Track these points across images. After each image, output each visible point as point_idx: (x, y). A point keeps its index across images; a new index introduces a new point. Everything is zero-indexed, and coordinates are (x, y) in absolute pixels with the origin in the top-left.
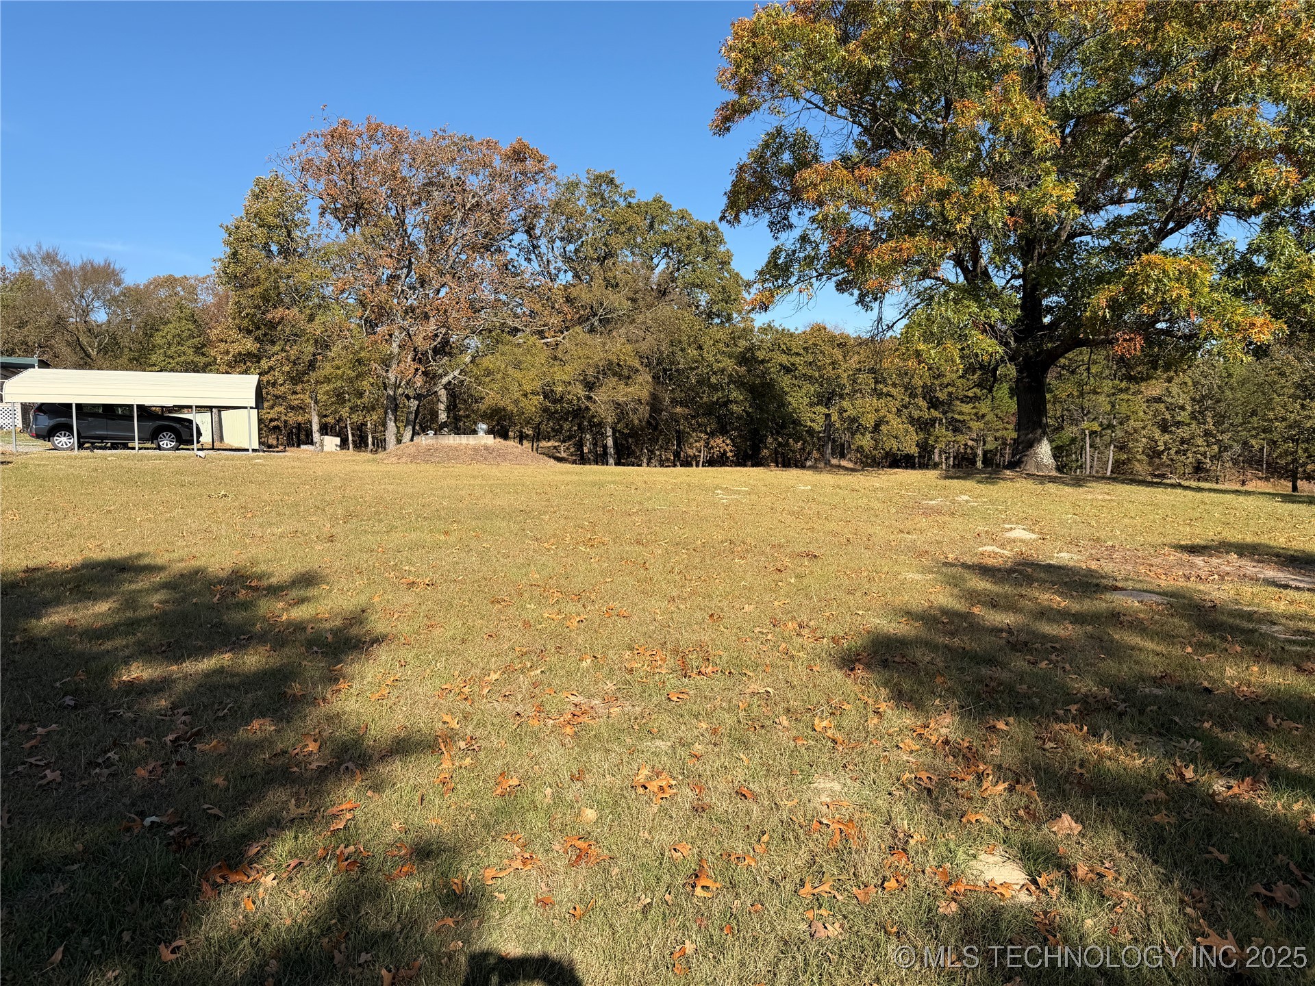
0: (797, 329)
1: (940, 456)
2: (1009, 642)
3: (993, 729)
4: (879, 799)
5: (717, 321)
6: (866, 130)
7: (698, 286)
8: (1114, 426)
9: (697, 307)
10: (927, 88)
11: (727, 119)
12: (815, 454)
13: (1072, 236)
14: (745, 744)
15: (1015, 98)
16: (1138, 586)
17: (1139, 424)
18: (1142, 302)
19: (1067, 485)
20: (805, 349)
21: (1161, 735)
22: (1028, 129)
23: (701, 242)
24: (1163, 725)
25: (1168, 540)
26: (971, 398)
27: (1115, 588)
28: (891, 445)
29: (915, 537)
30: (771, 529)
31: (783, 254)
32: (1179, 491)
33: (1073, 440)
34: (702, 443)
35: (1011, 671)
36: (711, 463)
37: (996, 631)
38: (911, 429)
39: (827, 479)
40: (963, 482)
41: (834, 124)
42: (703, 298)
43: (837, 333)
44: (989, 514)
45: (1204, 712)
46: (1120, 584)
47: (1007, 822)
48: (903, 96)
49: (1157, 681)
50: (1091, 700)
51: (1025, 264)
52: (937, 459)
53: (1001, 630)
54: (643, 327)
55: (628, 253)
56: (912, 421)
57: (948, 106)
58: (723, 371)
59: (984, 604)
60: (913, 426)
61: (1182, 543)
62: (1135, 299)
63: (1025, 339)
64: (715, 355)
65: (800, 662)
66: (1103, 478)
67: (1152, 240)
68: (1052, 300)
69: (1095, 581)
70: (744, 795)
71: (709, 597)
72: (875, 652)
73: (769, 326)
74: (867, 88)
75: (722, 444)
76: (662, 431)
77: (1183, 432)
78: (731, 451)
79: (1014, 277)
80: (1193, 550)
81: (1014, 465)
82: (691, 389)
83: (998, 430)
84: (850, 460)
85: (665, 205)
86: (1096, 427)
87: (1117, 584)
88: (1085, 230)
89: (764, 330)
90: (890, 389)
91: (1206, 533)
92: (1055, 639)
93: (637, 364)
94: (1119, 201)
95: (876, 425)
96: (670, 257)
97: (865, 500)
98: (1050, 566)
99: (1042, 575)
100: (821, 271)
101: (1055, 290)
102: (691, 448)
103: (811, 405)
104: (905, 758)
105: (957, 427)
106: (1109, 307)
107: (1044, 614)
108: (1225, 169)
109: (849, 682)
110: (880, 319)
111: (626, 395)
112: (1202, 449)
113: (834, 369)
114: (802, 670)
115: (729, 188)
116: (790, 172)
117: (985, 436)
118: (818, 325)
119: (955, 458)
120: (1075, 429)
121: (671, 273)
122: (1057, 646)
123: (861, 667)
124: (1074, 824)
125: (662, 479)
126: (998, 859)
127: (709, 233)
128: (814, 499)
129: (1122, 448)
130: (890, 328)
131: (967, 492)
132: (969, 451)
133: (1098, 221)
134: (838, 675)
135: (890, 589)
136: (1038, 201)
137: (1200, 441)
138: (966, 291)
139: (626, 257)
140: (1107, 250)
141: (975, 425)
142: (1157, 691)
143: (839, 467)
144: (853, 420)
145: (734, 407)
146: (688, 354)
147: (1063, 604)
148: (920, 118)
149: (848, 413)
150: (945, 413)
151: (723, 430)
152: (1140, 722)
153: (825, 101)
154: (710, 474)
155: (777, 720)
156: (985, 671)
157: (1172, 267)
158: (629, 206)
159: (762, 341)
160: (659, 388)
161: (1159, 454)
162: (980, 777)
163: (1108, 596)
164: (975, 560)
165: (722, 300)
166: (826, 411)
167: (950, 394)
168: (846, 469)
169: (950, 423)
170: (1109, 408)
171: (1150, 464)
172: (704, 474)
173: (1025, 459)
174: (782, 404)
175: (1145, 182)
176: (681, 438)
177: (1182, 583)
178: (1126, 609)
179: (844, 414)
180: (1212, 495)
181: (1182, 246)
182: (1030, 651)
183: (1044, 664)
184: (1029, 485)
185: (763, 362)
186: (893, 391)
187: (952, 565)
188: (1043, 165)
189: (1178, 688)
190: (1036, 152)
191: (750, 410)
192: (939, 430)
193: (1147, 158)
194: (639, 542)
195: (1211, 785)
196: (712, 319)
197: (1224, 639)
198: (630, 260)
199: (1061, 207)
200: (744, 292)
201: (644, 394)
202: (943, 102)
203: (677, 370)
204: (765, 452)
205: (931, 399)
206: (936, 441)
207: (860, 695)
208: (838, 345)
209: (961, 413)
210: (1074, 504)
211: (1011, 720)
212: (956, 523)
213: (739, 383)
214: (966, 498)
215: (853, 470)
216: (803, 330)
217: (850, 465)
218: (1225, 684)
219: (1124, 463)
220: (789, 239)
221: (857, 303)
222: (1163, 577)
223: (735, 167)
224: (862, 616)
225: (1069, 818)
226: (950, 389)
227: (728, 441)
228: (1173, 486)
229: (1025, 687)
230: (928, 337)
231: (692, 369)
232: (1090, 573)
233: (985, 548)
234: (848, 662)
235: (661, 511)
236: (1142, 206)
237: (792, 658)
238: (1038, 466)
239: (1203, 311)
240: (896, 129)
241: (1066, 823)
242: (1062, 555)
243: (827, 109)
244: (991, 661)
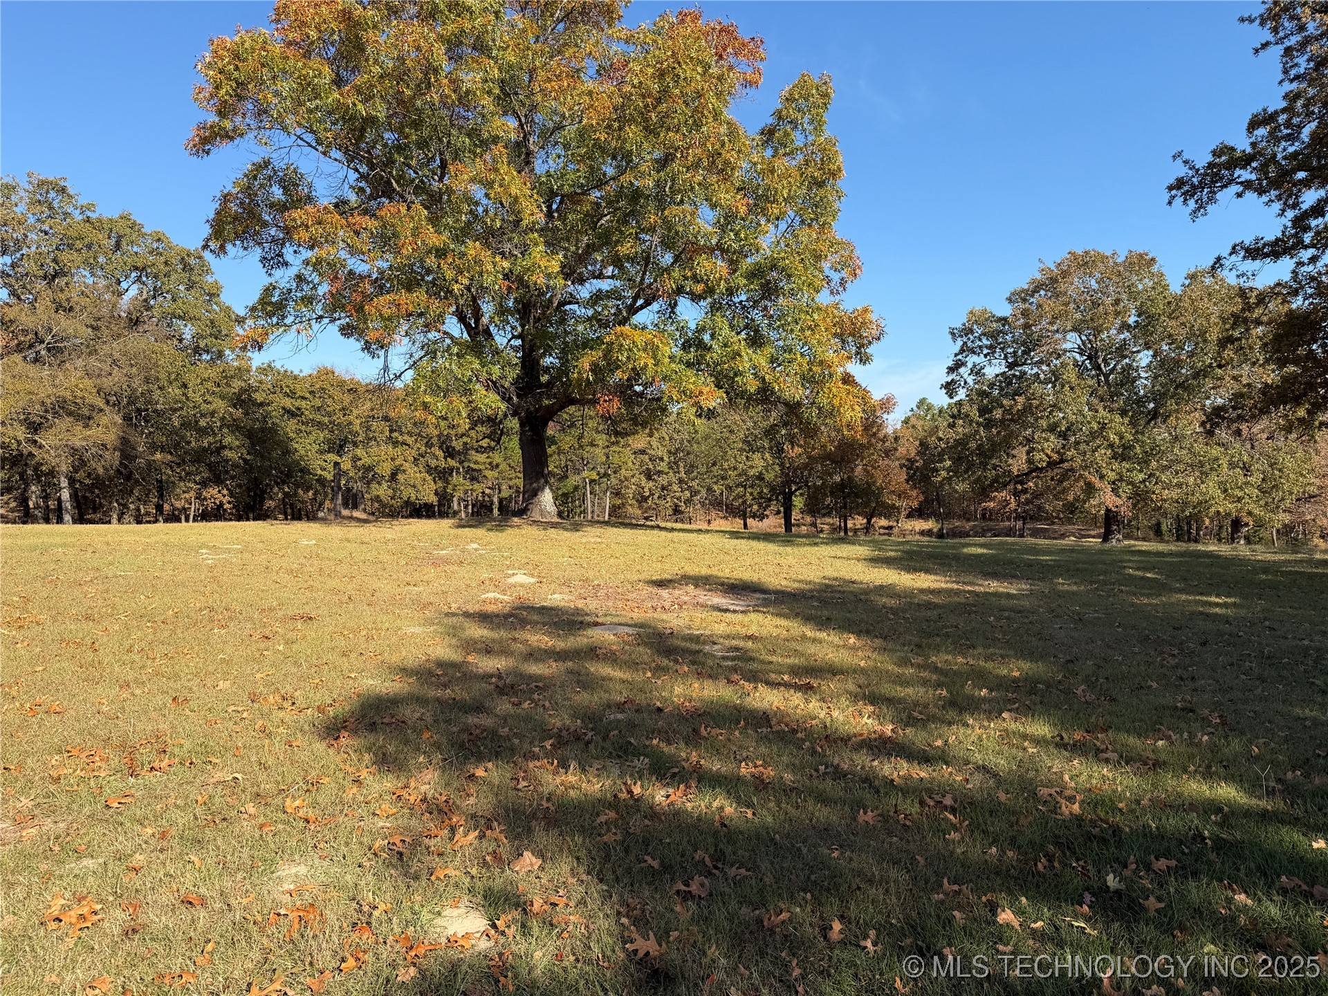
0: (301, 371)
1: (459, 504)
2: (497, 686)
3: (472, 777)
4: (348, 875)
5: (205, 357)
6: (363, 177)
7: (180, 317)
8: (609, 475)
9: (181, 341)
10: (423, 144)
11: (204, 141)
12: (327, 504)
13: (562, 303)
14: (198, 842)
15: (504, 169)
16: (616, 620)
17: (629, 474)
18: (618, 367)
19: (566, 529)
20: (311, 392)
21: (619, 757)
22: (516, 199)
23: (183, 270)
24: (621, 748)
25: (642, 577)
26: (485, 449)
27: (596, 624)
28: (408, 493)
29: (421, 589)
30: (263, 591)
31: (277, 292)
32: (656, 532)
33: (576, 488)
34: (192, 494)
35: (496, 716)
36: (205, 516)
37: (487, 677)
38: (429, 478)
39: (335, 532)
40: (474, 530)
41: (328, 166)
42: (188, 332)
43: (347, 377)
44: (495, 561)
45: (654, 730)
46: (600, 620)
47: (474, 872)
48: (399, 149)
49: (620, 707)
50: (564, 733)
51: (523, 326)
52: (456, 507)
53: (491, 676)
54: (109, 361)
55: (87, 273)
56: (429, 470)
57: (443, 165)
58: (213, 414)
59: (478, 651)
60: (431, 475)
61: (654, 578)
62: (614, 366)
63: (526, 395)
64: (203, 395)
65: (278, 739)
66: (598, 522)
67: (625, 314)
68: (548, 361)
69: (580, 619)
70: (191, 903)
71: (177, 677)
72: (364, 716)
73: (269, 366)
74: (362, 136)
75: (217, 495)
76: (137, 481)
77: (663, 480)
78: (229, 503)
79: (514, 337)
80: (661, 584)
81: (521, 513)
82: (174, 432)
83: (511, 479)
84: (365, 510)
85: (134, 223)
86: (595, 477)
87: (598, 620)
88: (572, 300)
89: (262, 370)
90: (406, 437)
91: (670, 570)
92: (538, 678)
93: (100, 403)
94: (600, 276)
95: (392, 474)
96: (144, 283)
97: (374, 553)
98: (543, 608)
99: (535, 617)
100: (321, 313)
101: (548, 351)
102: (179, 499)
103: (321, 452)
104: (381, 824)
105: (474, 476)
106: (591, 370)
107: (533, 655)
108: (677, 259)
109: (331, 751)
110: (386, 368)
111: (84, 439)
112: (677, 494)
113: (345, 415)
114: (278, 746)
115: (212, 216)
116: (283, 208)
117: (499, 485)
118: (326, 369)
119: (473, 506)
120: (577, 478)
121: (145, 300)
122: (541, 684)
123: (346, 734)
124: (534, 860)
125: (131, 539)
126: (462, 910)
127: (192, 261)
128: (318, 555)
129: (617, 494)
130: (398, 377)
131: (478, 540)
132: (487, 499)
133: (584, 292)
134: (320, 746)
135: (388, 646)
136: (528, 269)
137: (675, 487)
138: (468, 347)
139: (84, 277)
140: (589, 319)
141: (489, 473)
142: (620, 716)
143: (351, 518)
144: (369, 469)
145: (228, 453)
146: (169, 393)
147: (550, 644)
148: (417, 173)
149: (362, 462)
150: (461, 462)
151: (217, 479)
152: (603, 748)
153: (319, 141)
154: (195, 531)
155: (242, 809)
156: (472, 720)
157: (640, 339)
158: (88, 220)
159: (260, 382)
160: (131, 431)
161: (645, 499)
162: (453, 830)
163: (590, 632)
164: (477, 608)
165: (211, 335)
166: (338, 459)
167: (465, 444)
168: (359, 520)
169: (467, 472)
170: (604, 459)
171: (640, 507)
172: (188, 532)
173: (529, 507)
174: (287, 452)
175: (617, 262)
176: (163, 489)
177: (650, 615)
178: (602, 642)
179: (358, 463)
180: (681, 534)
181: (648, 323)
182: (515, 694)
183: (526, 705)
184: (534, 531)
185: (261, 404)
186: (410, 440)
187: (454, 615)
188: (531, 236)
189: (637, 711)
190: (524, 223)
191: (248, 457)
192: (456, 479)
193: (618, 241)
194: (88, 618)
195: (653, 797)
196: (200, 355)
197: (676, 662)
198: (90, 281)
199: (549, 276)
200: (238, 328)
201: (111, 437)
202: (438, 162)
203: (156, 411)
204: (270, 504)
205: (448, 448)
206: (454, 490)
207: (342, 766)
208: (349, 391)
209: (476, 463)
210: (571, 548)
211: (490, 765)
212: (462, 572)
213: (235, 427)
214: (475, 546)
215: (365, 521)
216: (310, 372)
217: (364, 516)
218: (673, 702)
219: (619, 508)
220: (284, 278)
221: (363, 350)
222: (636, 610)
223: (219, 195)
224: (355, 679)
225: (530, 854)
226: (465, 439)
227: (225, 492)
228: (652, 527)
229: (507, 729)
230: (435, 390)
231: (176, 410)
232: (578, 611)
233: (486, 595)
234: (332, 730)
235: (124, 577)
236: (618, 283)
237: (269, 735)
238: (542, 513)
239: (665, 378)
240: (393, 181)
241: (528, 860)
242: (555, 596)
243: (320, 148)
244: (479, 708)
